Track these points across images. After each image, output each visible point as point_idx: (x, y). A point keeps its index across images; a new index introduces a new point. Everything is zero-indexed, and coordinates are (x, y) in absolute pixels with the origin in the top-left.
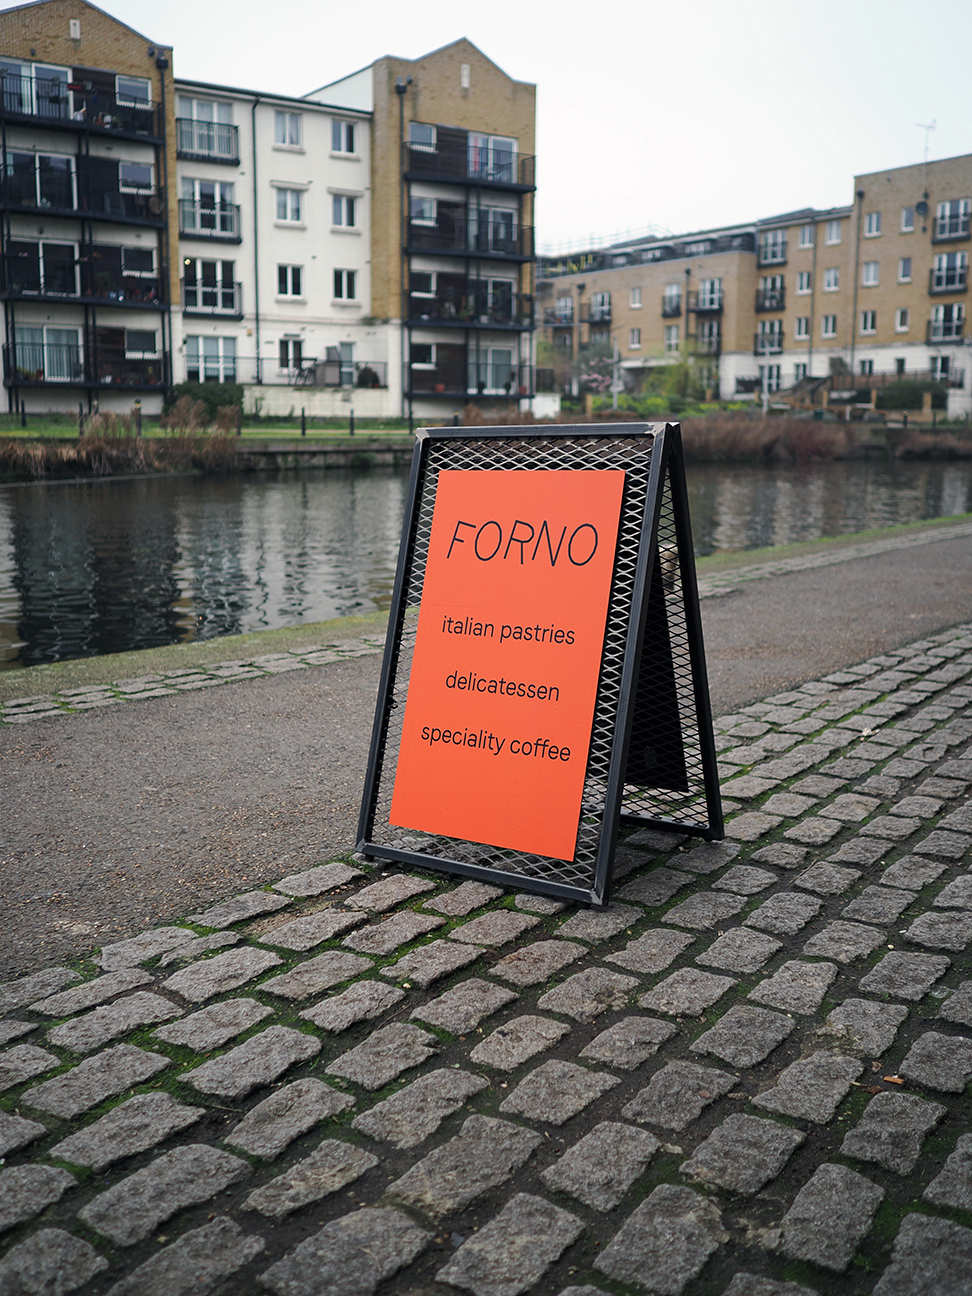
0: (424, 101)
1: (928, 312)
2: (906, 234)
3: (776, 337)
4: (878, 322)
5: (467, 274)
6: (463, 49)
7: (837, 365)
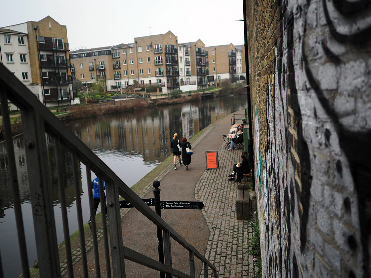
0: (41, 31)
1: (155, 69)
2: (148, 51)
3: (119, 75)
4: (144, 72)
5: (55, 71)
6: (49, 18)
7: (135, 81)
